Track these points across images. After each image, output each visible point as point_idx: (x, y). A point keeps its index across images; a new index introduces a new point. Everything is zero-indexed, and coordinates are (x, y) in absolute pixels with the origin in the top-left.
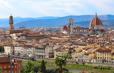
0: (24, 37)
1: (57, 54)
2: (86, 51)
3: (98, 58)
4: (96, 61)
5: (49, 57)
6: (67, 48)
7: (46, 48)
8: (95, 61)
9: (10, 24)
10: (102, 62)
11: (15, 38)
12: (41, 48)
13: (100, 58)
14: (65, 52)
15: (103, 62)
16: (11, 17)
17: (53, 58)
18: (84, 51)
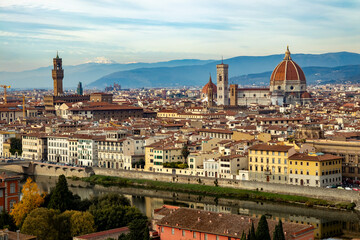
0: (89, 113)
1: (152, 158)
2: (227, 151)
3: (254, 168)
4: (250, 176)
5: (133, 167)
6: (178, 142)
7: (125, 142)
8: (247, 175)
9: (54, 78)
10: (265, 180)
11: (65, 116)
12: (112, 142)
13: (259, 169)
14: (173, 153)
15: (268, 180)
16: (58, 62)
17: (143, 167)
18: (221, 148)
